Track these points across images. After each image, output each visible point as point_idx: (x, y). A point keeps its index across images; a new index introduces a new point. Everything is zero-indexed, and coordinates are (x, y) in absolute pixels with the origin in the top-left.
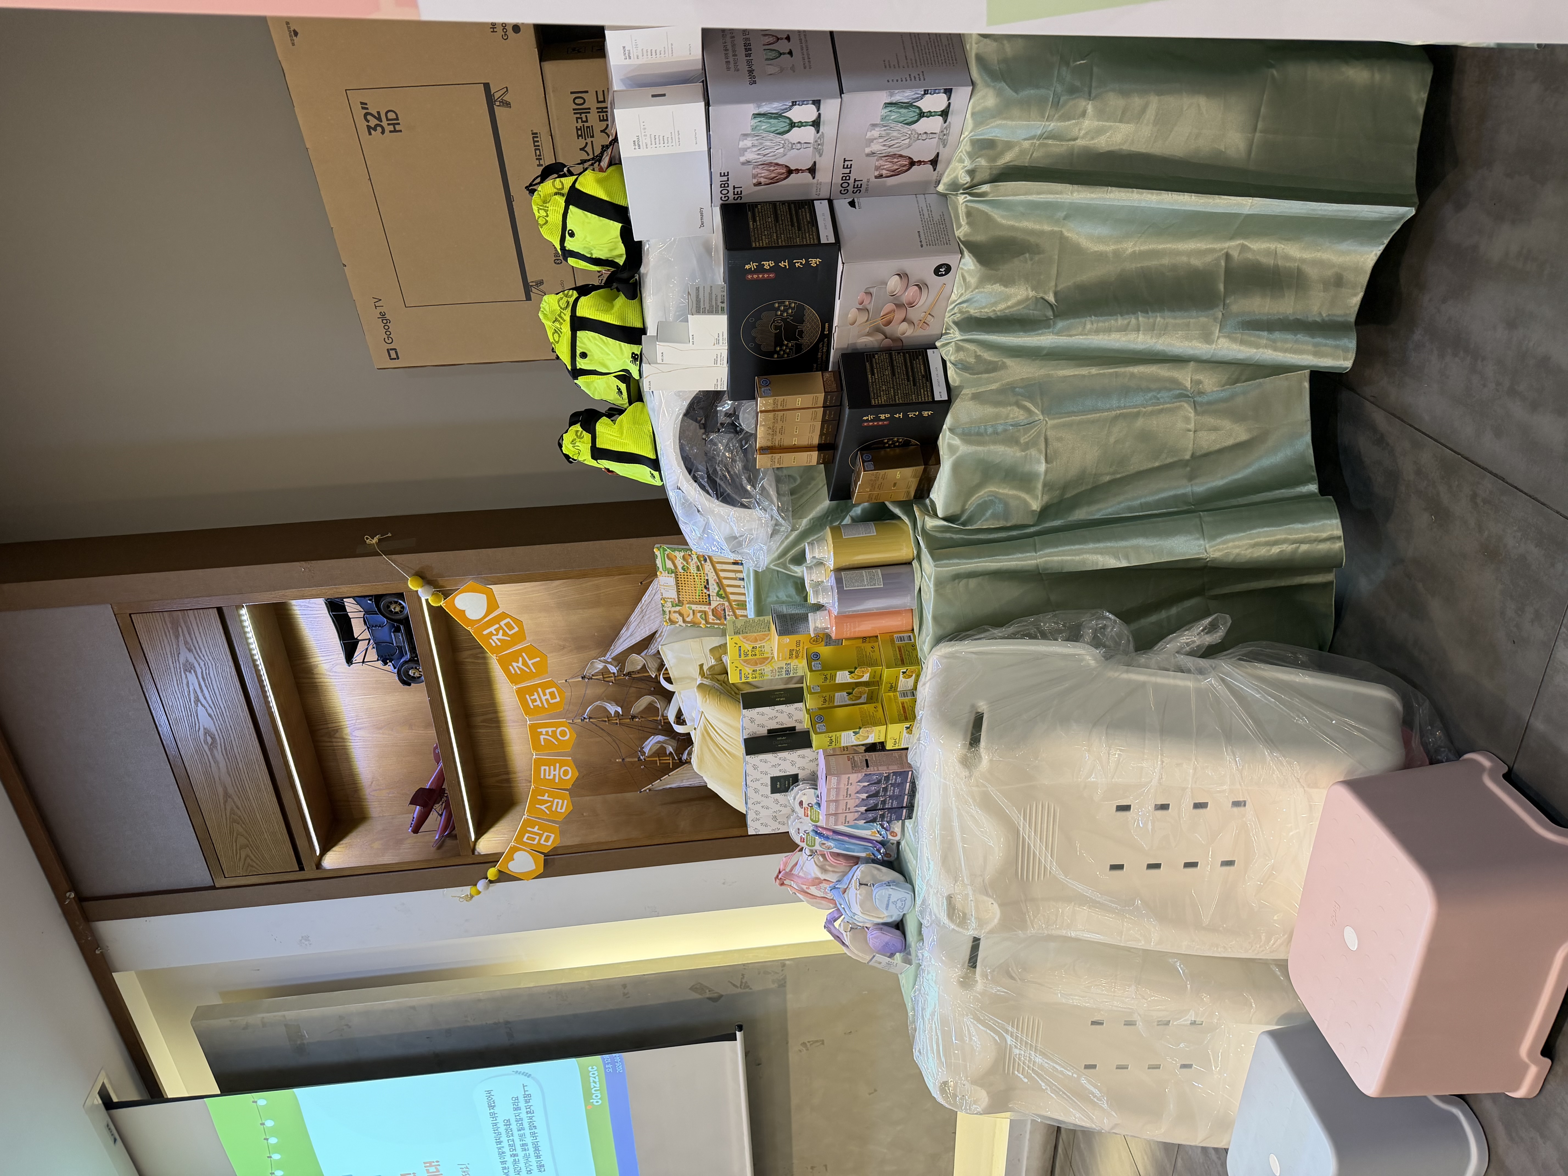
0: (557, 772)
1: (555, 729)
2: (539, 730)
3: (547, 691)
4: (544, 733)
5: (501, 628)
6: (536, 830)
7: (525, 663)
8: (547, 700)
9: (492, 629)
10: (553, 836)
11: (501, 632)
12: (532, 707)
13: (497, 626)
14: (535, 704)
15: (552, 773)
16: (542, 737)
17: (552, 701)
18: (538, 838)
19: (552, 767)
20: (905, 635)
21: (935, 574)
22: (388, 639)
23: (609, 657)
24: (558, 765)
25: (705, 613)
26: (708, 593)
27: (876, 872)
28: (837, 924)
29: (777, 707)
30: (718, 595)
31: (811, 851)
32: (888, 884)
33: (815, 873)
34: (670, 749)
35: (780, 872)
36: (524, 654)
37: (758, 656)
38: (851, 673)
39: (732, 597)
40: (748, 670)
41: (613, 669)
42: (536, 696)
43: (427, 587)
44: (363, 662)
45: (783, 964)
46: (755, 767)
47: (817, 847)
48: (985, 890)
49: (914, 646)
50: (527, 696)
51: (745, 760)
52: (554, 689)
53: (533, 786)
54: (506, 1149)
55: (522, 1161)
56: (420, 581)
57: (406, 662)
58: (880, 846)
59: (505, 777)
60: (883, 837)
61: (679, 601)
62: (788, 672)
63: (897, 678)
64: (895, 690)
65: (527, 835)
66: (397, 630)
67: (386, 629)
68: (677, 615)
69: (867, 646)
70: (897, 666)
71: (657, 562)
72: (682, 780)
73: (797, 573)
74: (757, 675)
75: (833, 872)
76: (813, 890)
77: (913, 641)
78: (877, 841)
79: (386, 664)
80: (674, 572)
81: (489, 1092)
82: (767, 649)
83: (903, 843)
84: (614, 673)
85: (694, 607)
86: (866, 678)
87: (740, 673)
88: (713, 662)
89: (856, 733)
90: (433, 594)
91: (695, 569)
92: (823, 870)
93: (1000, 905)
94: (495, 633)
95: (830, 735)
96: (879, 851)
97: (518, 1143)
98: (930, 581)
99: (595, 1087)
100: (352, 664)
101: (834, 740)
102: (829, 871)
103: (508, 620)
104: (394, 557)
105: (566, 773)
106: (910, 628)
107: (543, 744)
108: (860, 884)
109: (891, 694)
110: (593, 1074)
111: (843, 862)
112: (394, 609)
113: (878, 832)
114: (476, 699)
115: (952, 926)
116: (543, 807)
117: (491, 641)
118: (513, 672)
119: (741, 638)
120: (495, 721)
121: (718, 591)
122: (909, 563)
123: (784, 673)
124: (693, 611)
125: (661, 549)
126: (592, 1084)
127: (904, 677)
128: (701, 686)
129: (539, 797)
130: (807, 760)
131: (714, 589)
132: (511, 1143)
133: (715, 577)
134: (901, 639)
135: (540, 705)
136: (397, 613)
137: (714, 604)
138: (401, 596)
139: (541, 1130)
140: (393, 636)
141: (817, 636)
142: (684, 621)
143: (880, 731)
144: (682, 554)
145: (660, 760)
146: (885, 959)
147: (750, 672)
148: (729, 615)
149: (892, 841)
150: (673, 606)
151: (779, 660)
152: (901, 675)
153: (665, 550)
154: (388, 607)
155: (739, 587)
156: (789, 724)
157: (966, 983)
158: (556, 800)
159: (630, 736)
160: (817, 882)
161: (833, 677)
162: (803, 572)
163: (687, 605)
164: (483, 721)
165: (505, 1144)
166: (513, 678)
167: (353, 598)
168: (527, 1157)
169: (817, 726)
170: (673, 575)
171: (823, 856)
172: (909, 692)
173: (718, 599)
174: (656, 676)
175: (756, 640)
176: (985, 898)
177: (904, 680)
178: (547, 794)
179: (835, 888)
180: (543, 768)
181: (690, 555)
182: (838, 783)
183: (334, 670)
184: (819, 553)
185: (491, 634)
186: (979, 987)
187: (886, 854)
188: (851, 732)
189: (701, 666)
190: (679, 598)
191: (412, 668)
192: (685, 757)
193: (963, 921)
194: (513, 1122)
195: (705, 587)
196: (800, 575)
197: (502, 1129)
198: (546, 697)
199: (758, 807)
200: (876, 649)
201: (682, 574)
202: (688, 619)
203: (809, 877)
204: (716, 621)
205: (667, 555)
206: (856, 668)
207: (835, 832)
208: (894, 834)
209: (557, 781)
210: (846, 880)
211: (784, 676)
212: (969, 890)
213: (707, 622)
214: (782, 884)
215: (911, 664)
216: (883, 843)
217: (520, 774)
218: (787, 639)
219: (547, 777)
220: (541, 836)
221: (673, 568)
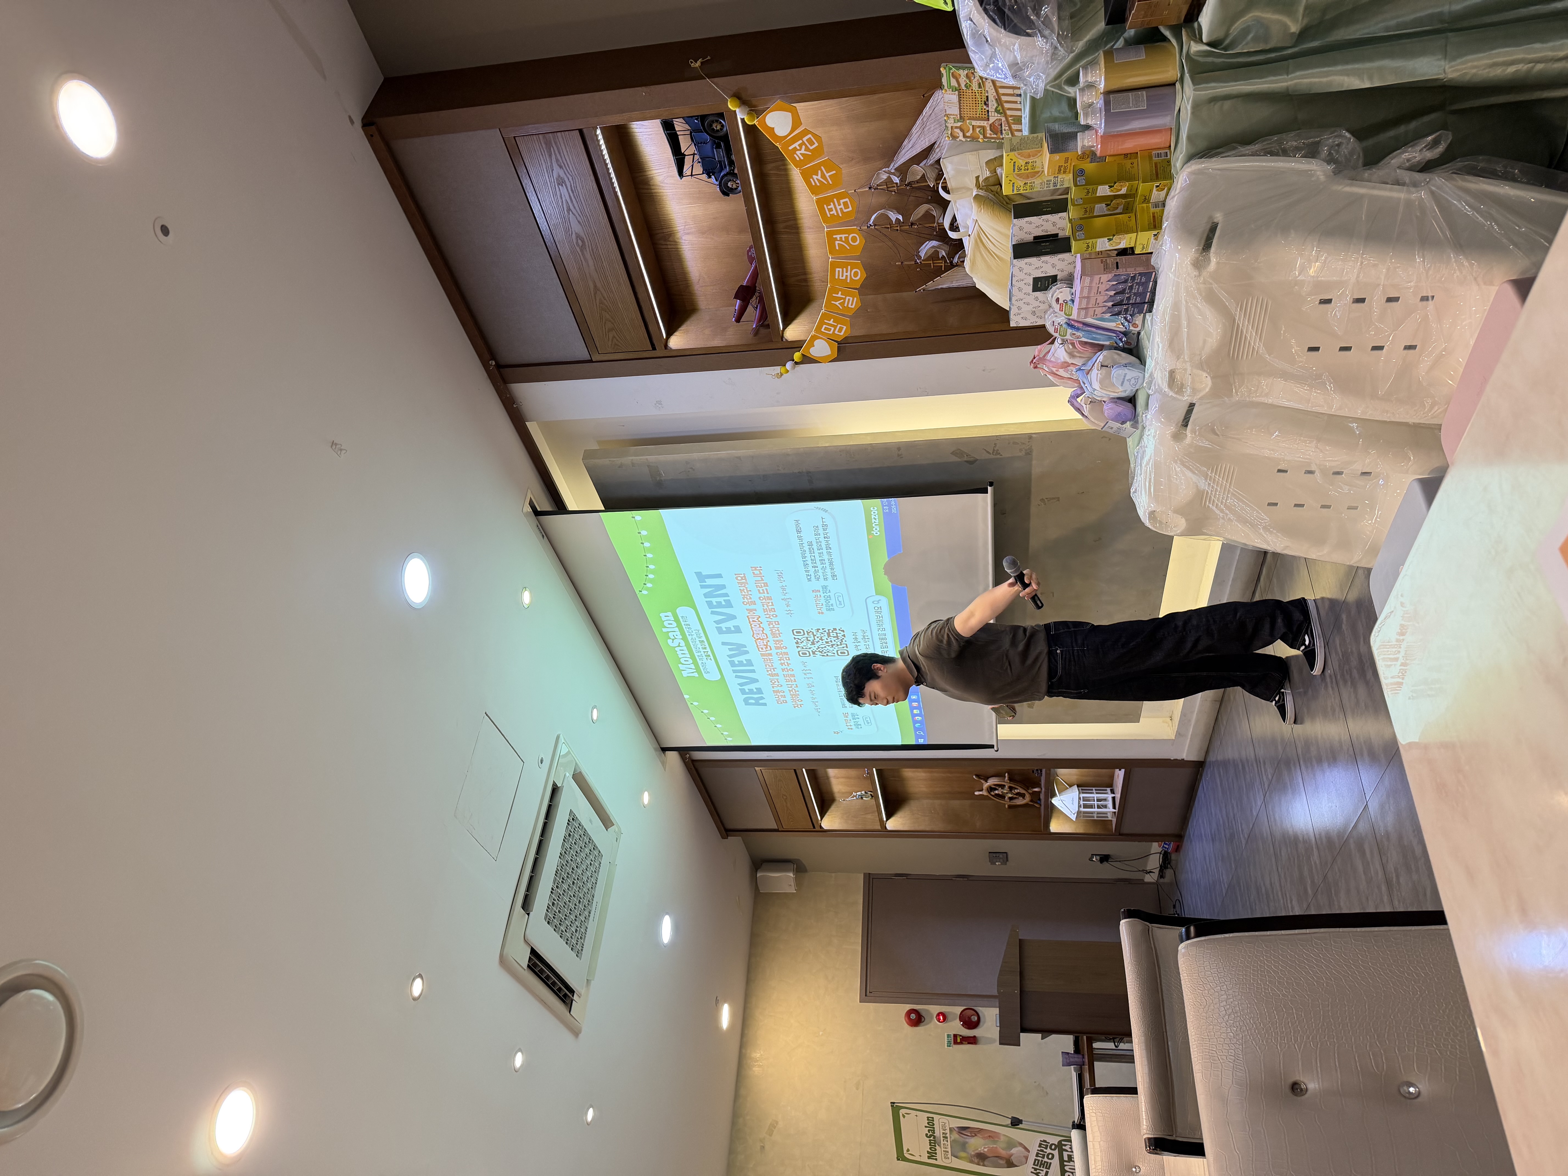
0: (849, 274)
1: (847, 235)
2: (834, 236)
3: (842, 201)
4: (839, 239)
5: (803, 143)
6: (831, 322)
7: (823, 176)
8: (841, 209)
9: (796, 145)
10: (845, 327)
11: (804, 147)
12: (829, 216)
13: (801, 141)
14: (831, 213)
15: (845, 274)
16: (837, 242)
17: (845, 211)
18: (833, 329)
19: (845, 269)
20: (1162, 151)
21: (1193, 96)
22: (711, 155)
23: (892, 168)
24: (849, 267)
25: (983, 128)
26: (987, 109)
27: (1116, 356)
28: (1079, 400)
29: (1044, 217)
30: (996, 111)
31: (1063, 340)
32: (1125, 366)
33: (1064, 358)
34: (943, 253)
35: (1034, 358)
36: (822, 167)
37: (1029, 171)
38: (1111, 187)
39: (1009, 113)
40: (1020, 183)
41: (896, 180)
42: (832, 206)
43: (743, 107)
44: (692, 175)
45: (1030, 436)
46: (1021, 269)
47: (1068, 337)
48: (1201, 366)
49: (1169, 162)
50: (825, 206)
51: (1012, 263)
52: (847, 200)
53: (829, 285)
54: (809, 562)
55: (820, 571)
56: (738, 101)
57: (725, 175)
58: (1122, 335)
59: (803, 277)
60: (1126, 328)
61: (961, 117)
62: (1055, 184)
63: (1151, 191)
64: (1149, 202)
65: (824, 326)
66: (718, 146)
67: (709, 146)
68: (958, 131)
69: (1128, 163)
70: (1152, 180)
71: (943, 80)
72: (952, 282)
73: (1070, 93)
74: (1028, 188)
75: (1080, 357)
76: (1061, 372)
77: (1169, 157)
78: (1120, 332)
79: (710, 177)
80: (959, 89)
81: (797, 521)
82: (1038, 164)
83: (1142, 333)
84: (896, 183)
85: (974, 123)
86: (1123, 191)
87: (1013, 186)
88: (988, 174)
89: (1110, 240)
90: (748, 114)
91: (977, 87)
92: (1071, 355)
93: (1212, 378)
94: (798, 148)
95: (1088, 241)
96: (1121, 340)
97: (818, 558)
98: (1188, 103)
99: (875, 522)
100: (683, 176)
101: (1090, 246)
102: (1077, 357)
103: (810, 136)
104: (716, 80)
105: (856, 274)
106: (1168, 145)
107: (837, 248)
108: (1102, 366)
109: (1145, 205)
110: (874, 513)
111: (1089, 349)
112: (716, 127)
113: (1122, 324)
114: (779, 207)
115: (1171, 393)
116: (837, 303)
117: (795, 155)
118: (814, 184)
119: (1016, 154)
120: (795, 228)
121: (997, 107)
122: (1173, 84)
123: (1052, 185)
124: (973, 126)
125: (947, 69)
126: (873, 520)
127: (1158, 190)
128: (977, 197)
129: (834, 295)
130: (1066, 263)
131: (993, 104)
132: (812, 558)
133: (995, 94)
134: (1159, 155)
135: (836, 214)
136: (718, 131)
137: (992, 120)
138: (721, 115)
139: (835, 551)
140: (715, 152)
141: (1084, 153)
142: (964, 136)
143: (1131, 238)
144: (966, 72)
145: (933, 263)
146: (1118, 425)
147: (1022, 185)
148: (1005, 130)
149: (1133, 332)
150: (955, 122)
151: (1048, 175)
152: (1155, 189)
153: (950, 69)
154: (711, 125)
155: (1016, 102)
156: (1052, 231)
157: (1177, 437)
158: (848, 298)
159: (908, 241)
160: (1065, 365)
161: (1095, 191)
162: (1076, 93)
163: (968, 121)
164: (786, 227)
165: (808, 558)
166: (814, 190)
167: (683, 118)
168: (824, 568)
169: (1077, 234)
170: (957, 92)
171: (1073, 344)
172: (1160, 203)
173: (996, 114)
174: (934, 186)
175: (1029, 156)
176: (1201, 372)
177: (1157, 192)
178: (840, 292)
179: (1080, 369)
180: (837, 269)
181: (973, 73)
182: (1091, 282)
183: (665, 181)
184: (1092, 77)
185: (795, 149)
186: (1188, 440)
187: (1127, 343)
188: (1106, 239)
189: (977, 178)
190: (960, 114)
191: (730, 180)
192: (956, 260)
193: (1180, 390)
194: (814, 543)
195: (985, 104)
196: (1072, 95)
197: (806, 548)
198: (840, 207)
199: (1021, 304)
200: (1135, 165)
201: (965, 91)
202: (968, 134)
203: (1059, 361)
204: (993, 136)
205: (952, 73)
206: (1115, 183)
207: (1085, 324)
208: (1135, 325)
209: (848, 281)
210: (1090, 363)
211: (1052, 188)
212: (1188, 366)
213: (985, 137)
214: (1036, 367)
215: (1165, 179)
216: (1125, 334)
217: (815, 275)
218: (1057, 157)
219: (841, 278)
220: (835, 327)
221: (957, 86)
